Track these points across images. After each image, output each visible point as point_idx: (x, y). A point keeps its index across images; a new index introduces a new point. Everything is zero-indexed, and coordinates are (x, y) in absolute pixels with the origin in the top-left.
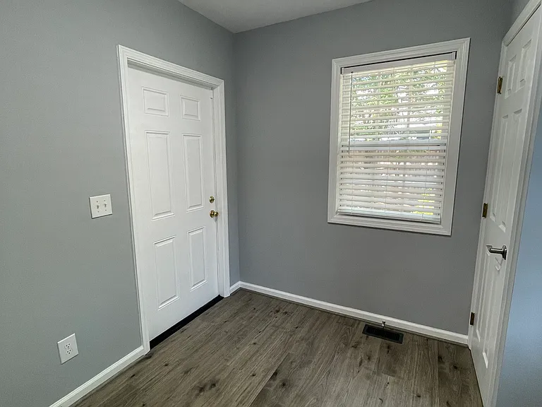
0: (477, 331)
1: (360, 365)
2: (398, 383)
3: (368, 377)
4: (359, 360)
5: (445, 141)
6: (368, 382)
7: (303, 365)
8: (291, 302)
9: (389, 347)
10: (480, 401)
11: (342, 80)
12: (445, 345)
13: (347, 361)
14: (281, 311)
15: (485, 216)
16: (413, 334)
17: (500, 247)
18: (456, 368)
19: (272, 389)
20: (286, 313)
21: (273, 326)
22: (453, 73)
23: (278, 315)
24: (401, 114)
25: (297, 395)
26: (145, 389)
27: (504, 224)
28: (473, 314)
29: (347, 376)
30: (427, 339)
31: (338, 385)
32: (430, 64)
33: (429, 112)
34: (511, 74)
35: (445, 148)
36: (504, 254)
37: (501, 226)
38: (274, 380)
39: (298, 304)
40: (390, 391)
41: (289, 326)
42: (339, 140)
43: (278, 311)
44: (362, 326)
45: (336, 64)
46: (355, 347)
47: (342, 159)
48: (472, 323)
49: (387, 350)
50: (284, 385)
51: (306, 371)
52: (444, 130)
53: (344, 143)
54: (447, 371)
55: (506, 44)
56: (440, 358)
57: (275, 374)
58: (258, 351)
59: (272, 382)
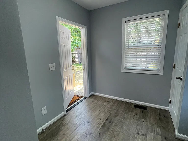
0: (172, 105)
1: (134, 116)
2: (147, 122)
3: (137, 120)
4: (133, 115)
5: (161, 44)
6: (137, 121)
7: (115, 117)
8: (109, 98)
9: (143, 111)
10: (173, 126)
11: (126, 25)
12: (161, 110)
13: (129, 115)
14: (106, 101)
15: (174, 68)
16: (150, 107)
17: (179, 77)
18: (165, 117)
19: (107, 124)
20: (108, 102)
21: (105, 105)
22: (163, 22)
23: (106, 102)
24: (142, 36)
25: (115, 125)
26: (67, 124)
27: (181, 69)
28: (170, 100)
29: (130, 120)
30: (155, 109)
31: (127, 122)
32: (156, 19)
33: (152, 35)
34: (183, 22)
35: (161, 46)
36: (181, 79)
37: (180, 71)
38: (107, 121)
39: (112, 99)
40: (144, 124)
41: (110, 106)
42: (125, 45)
43: (105, 101)
44: (133, 105)
45: (124, 20)
46: (132, 111)
47: (126, 51)
48: (170, 103)
49: (142, 112)
50: (110, 122)
51: (117, 118)
52: (160, 41)
53: (126, 46)
54: (162, 118)
55: (181, 12)
56: (160, 114)
57: (107, 119)
58: (100, 113)
59: (106, 121)
